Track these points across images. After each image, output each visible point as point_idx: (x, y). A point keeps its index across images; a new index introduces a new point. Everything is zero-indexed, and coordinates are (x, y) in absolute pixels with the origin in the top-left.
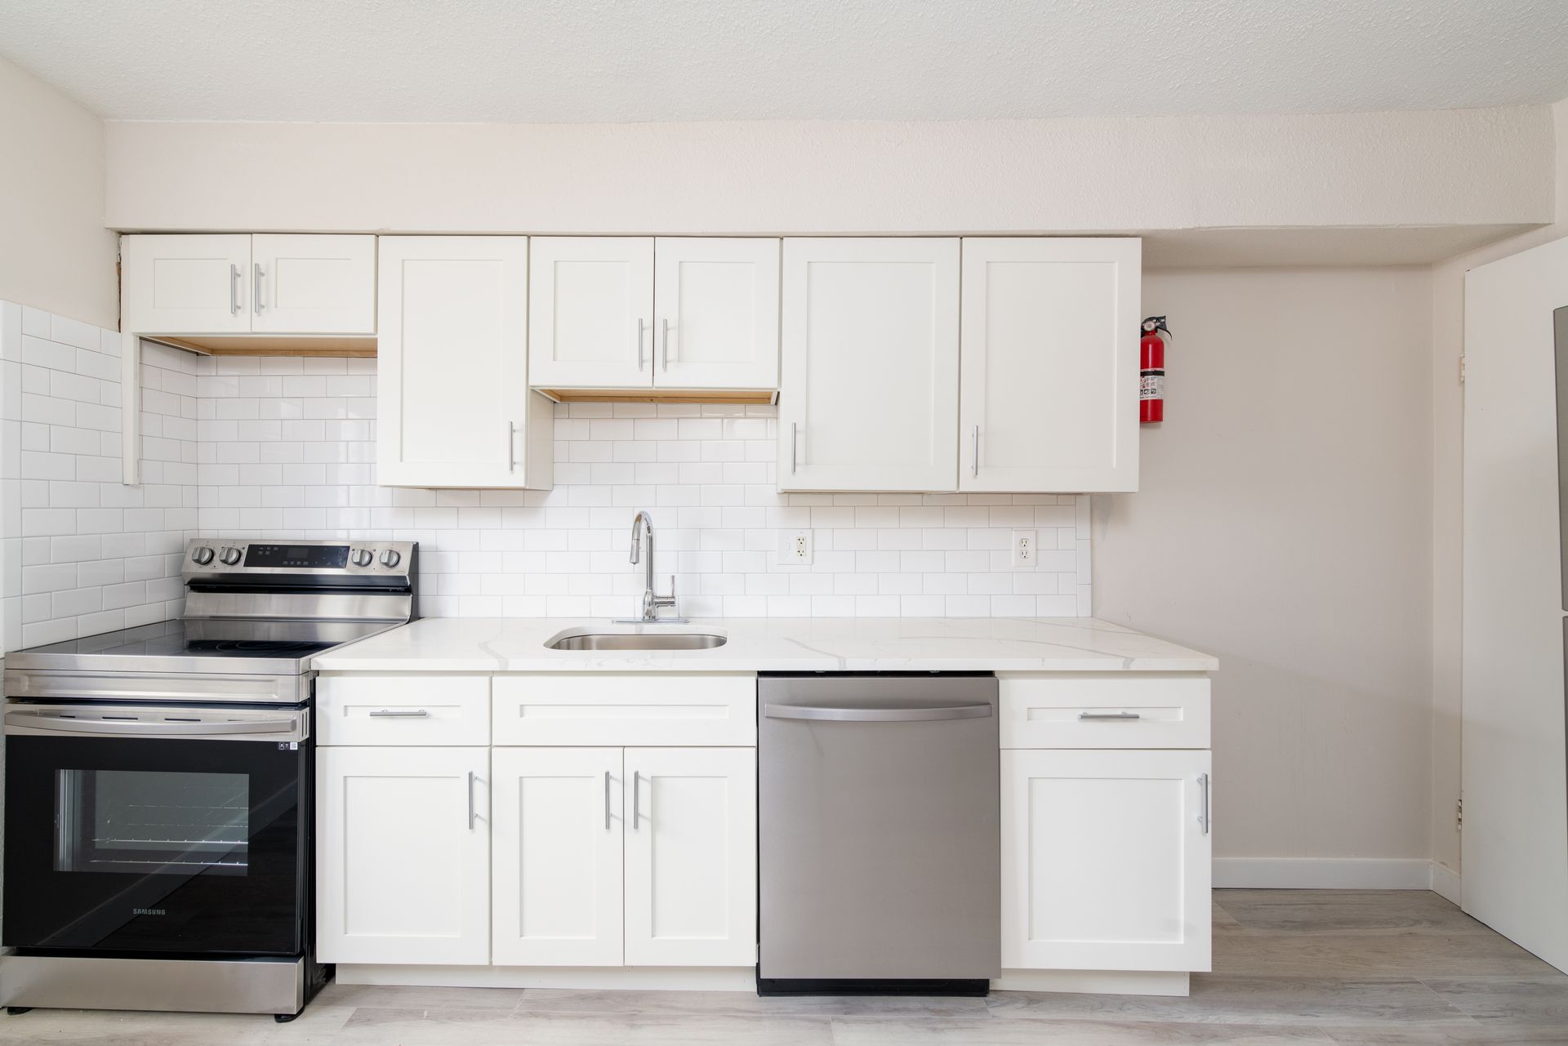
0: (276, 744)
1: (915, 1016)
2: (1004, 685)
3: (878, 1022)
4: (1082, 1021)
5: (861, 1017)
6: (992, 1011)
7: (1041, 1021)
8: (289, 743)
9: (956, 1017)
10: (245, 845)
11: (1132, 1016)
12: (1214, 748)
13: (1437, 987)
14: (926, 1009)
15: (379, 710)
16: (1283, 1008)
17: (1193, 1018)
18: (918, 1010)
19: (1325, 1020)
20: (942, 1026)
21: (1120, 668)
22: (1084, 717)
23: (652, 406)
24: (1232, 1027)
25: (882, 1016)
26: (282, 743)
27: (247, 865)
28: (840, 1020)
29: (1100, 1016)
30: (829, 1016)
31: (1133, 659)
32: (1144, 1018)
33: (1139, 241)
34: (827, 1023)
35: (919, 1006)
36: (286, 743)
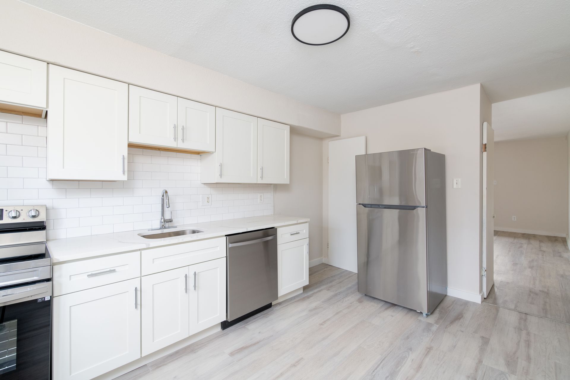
0: (36, 300)
1: (261, 317)
2: (278, 230)
3: (255, 321)
4: (291, 303)
5: (250, 322)
6: (274, 309)
7: (284, 307)
8: (44, 298)
9: (269, 313)
10: (15, 355)
11: (297, 299)
12: (309, 237)
13: (332, 277)
14: (262, 315)
15: (90, 273)
16: (316, 288)
17: (306, 295)
18: (261, 316)
19: (322, 288)
20: (267, 316)
21: (296, 223)
22: (292, 235)
23: (159, 152)
24: (312, 294)
25: (255, 320)
26: (40, 299)
27: (16, 365)
28: (247, 325)
29: (293, 301)
30: (244, 326)
31: (298, 221)
32: (299, 299)
33: (289, 126)
34: (244, 327)
35: (260, 315)
36: (42, 298)
